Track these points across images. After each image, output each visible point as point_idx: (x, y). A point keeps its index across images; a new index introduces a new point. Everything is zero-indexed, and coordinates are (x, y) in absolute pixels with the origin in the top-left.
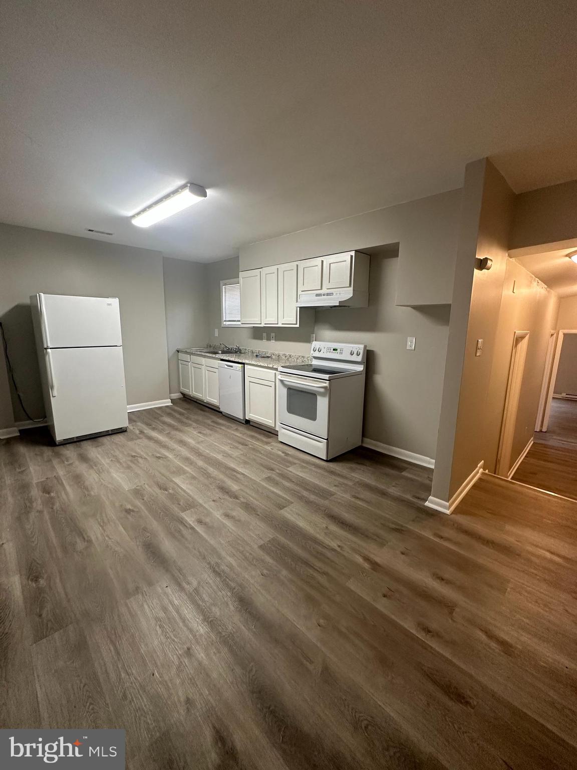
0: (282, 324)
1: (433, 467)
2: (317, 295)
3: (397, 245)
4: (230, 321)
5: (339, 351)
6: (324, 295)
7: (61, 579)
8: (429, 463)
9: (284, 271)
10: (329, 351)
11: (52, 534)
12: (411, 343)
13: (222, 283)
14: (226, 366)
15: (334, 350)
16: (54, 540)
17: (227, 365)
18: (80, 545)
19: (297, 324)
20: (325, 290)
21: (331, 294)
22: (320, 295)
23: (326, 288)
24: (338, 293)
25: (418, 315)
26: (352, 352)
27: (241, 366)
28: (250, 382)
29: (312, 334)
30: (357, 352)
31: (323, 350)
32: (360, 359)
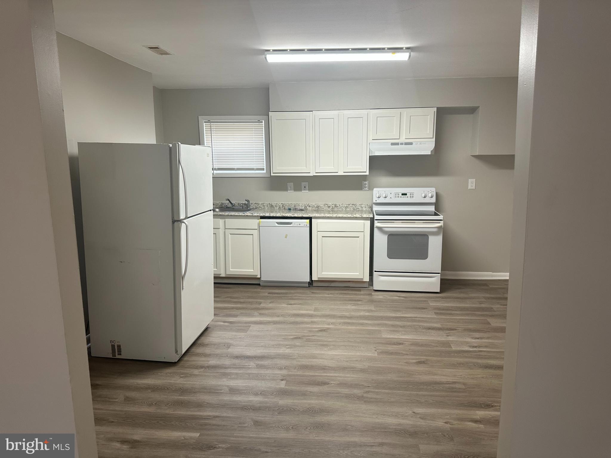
0: (344, 172)
1: (508, 278)
2: (393, 144)
3: (478, 107)
4: (219, 169)
5: (408, 195)
6: (402, 144)
8: (506, 276)
9: (348, 118)
10: (397, 196)
12: (471, 184)
13: (202, 120)
14: (277, 225)
15: (403, 194)
17: (278, 223)
19: (365, 172)
20: (403, 140)
21: (411, 144)
22: (397, 144)
23: (404, 138)
24: (419, 143)
25: (477, 162)
26: (423, 195)
27: (308, 221)
28: (323, 237)
29: (365, 181)
30: (430, 195)
31: (389, 196)
32: (434, 200)
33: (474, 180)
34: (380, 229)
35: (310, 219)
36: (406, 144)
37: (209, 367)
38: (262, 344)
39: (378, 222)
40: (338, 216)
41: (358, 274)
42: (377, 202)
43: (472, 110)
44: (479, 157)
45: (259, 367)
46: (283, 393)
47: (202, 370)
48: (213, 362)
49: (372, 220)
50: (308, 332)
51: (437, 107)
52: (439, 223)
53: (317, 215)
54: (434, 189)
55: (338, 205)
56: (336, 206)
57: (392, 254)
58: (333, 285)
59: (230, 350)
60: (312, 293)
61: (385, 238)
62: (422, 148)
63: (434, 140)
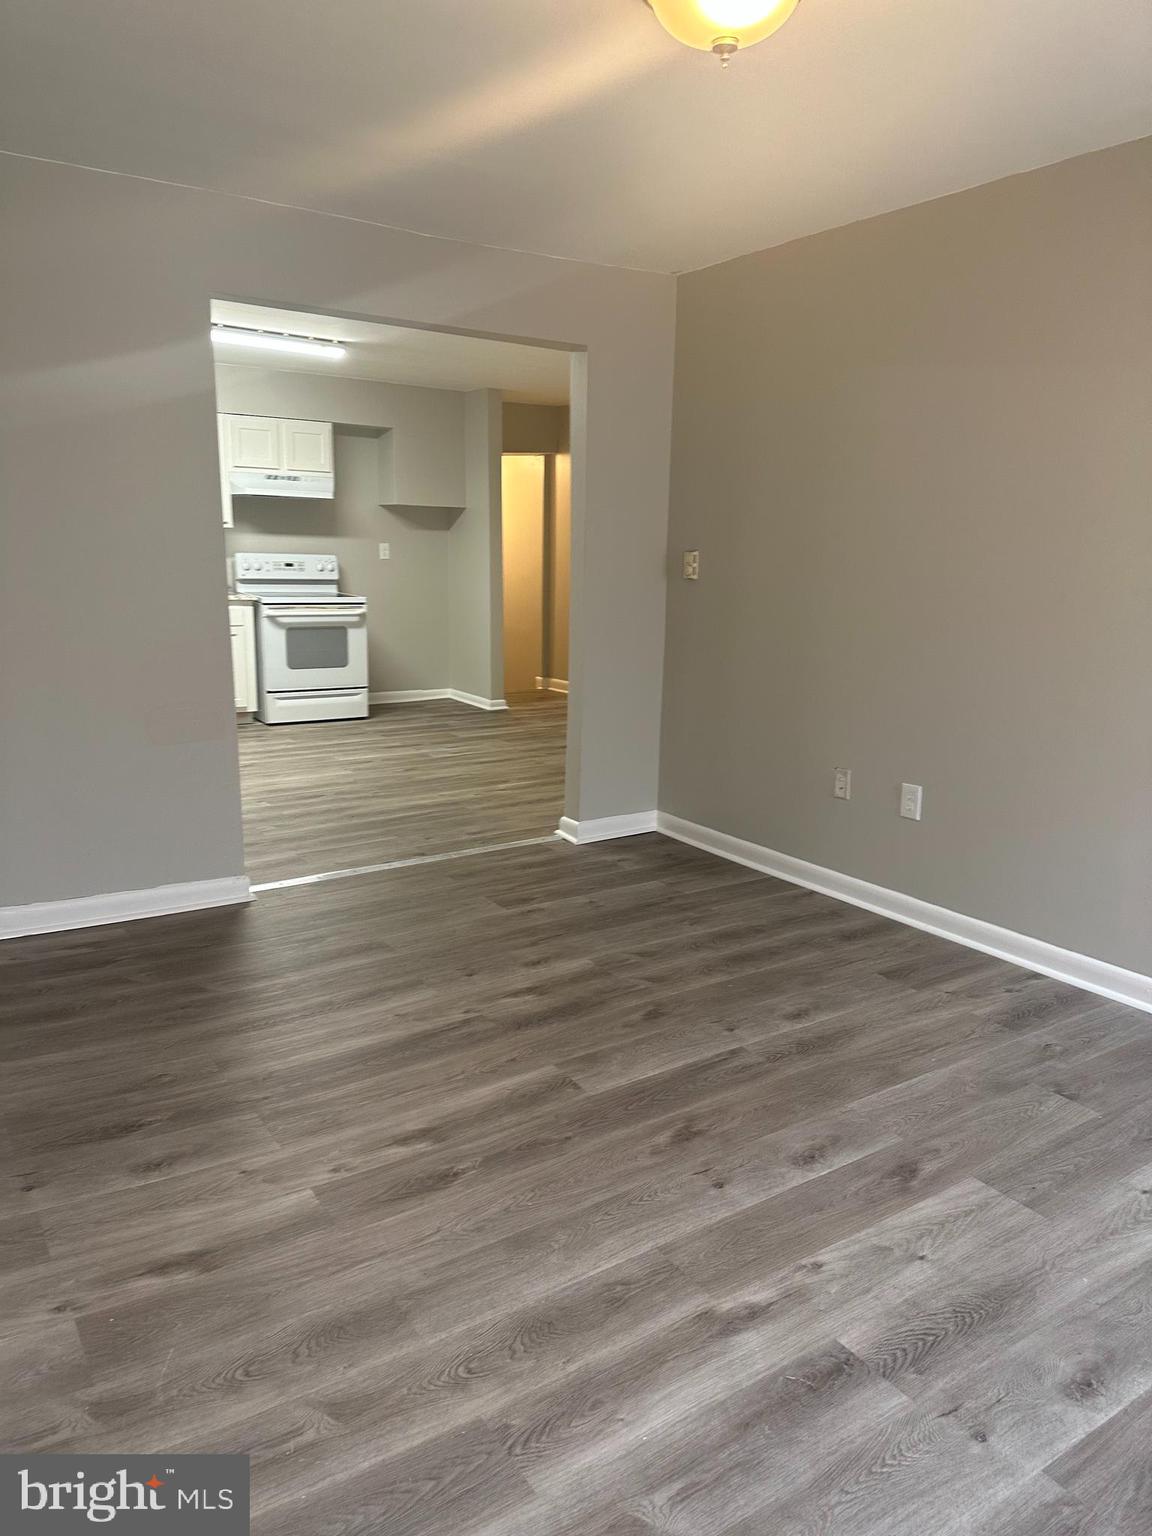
2: (269, 477)
3: (388, 429)
5: (296, 566)
6: (283, 478)
10: (278, 567)
12: (384, 551)
15: (286, 565)
19: (228, 524)
20: (283, 472)
21: (295, 479)
22: (276, 478)
23: (285, 468)
24: (309, 479)
25: (388, 515)
26: (320, 567)
30: (330, 567)
31: (266, 567)
32: (335, 576)
33: (386, 545)
34: (272, 618)
36: (289, 478)
39: (270, 608)
42: (246, 577)
43: (378, 433)
44: (391, 509)
49: (257, 605)
51: (333, 423)
52: (360, 608)
54: (333, 558)
57: (295, 661)
61: (281, 635)
62: (319, 487)
63: (331, 475)
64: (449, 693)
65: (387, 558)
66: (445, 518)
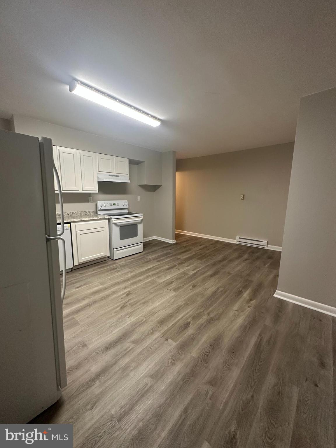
0: (83, 191)
2: (110, 175)
3: (144, 162)
5: (116, 204)
6: (114, 176)
7: (237, 286)
10: (110, 205)
11: (221, 300)
12: (139, 198)
15: (113, 204)
16: (223, 297)
18: (221, 289)
19: (96, 191)
20: (114, 174)
21: (118, 176)
22: (112, 176)
23: (115, 172)
24: (122, 176)
25: (140, 188)
26: (123, 204)
27: (69, 225)
28: (80, 234)
29: (90, 196)
30: (126, 204)
31: (107, 205)
32: (127, 207)
33: (139, 196)
34: (115, 224)
35: (70, 223)
36: (116, 176)
37: (98, 376)
38: (108, 325)
39: (115, 220)
40: (90, 219)
41: (104, 253)
42: (101, 209)
44: (142, 186)
45: (137, 342)
46: (183, 347)
47: (98, 383)
48: (94, 368)
49: (109, 219)
50: (122, 300)
51: (129, 159)
52: (141, 217)
53: (75, 220)
54: (127, 201)
55: (74, 213)
56: (73, 213)
57: (123, 237)
58: (87, 265)
59: (90, 347)
60: (80, 274)
61: (118, 229)
62: (124, 179)
63: (128, 175)
64: (155, 237)
65: (140, 200)
66: (154, 188)
